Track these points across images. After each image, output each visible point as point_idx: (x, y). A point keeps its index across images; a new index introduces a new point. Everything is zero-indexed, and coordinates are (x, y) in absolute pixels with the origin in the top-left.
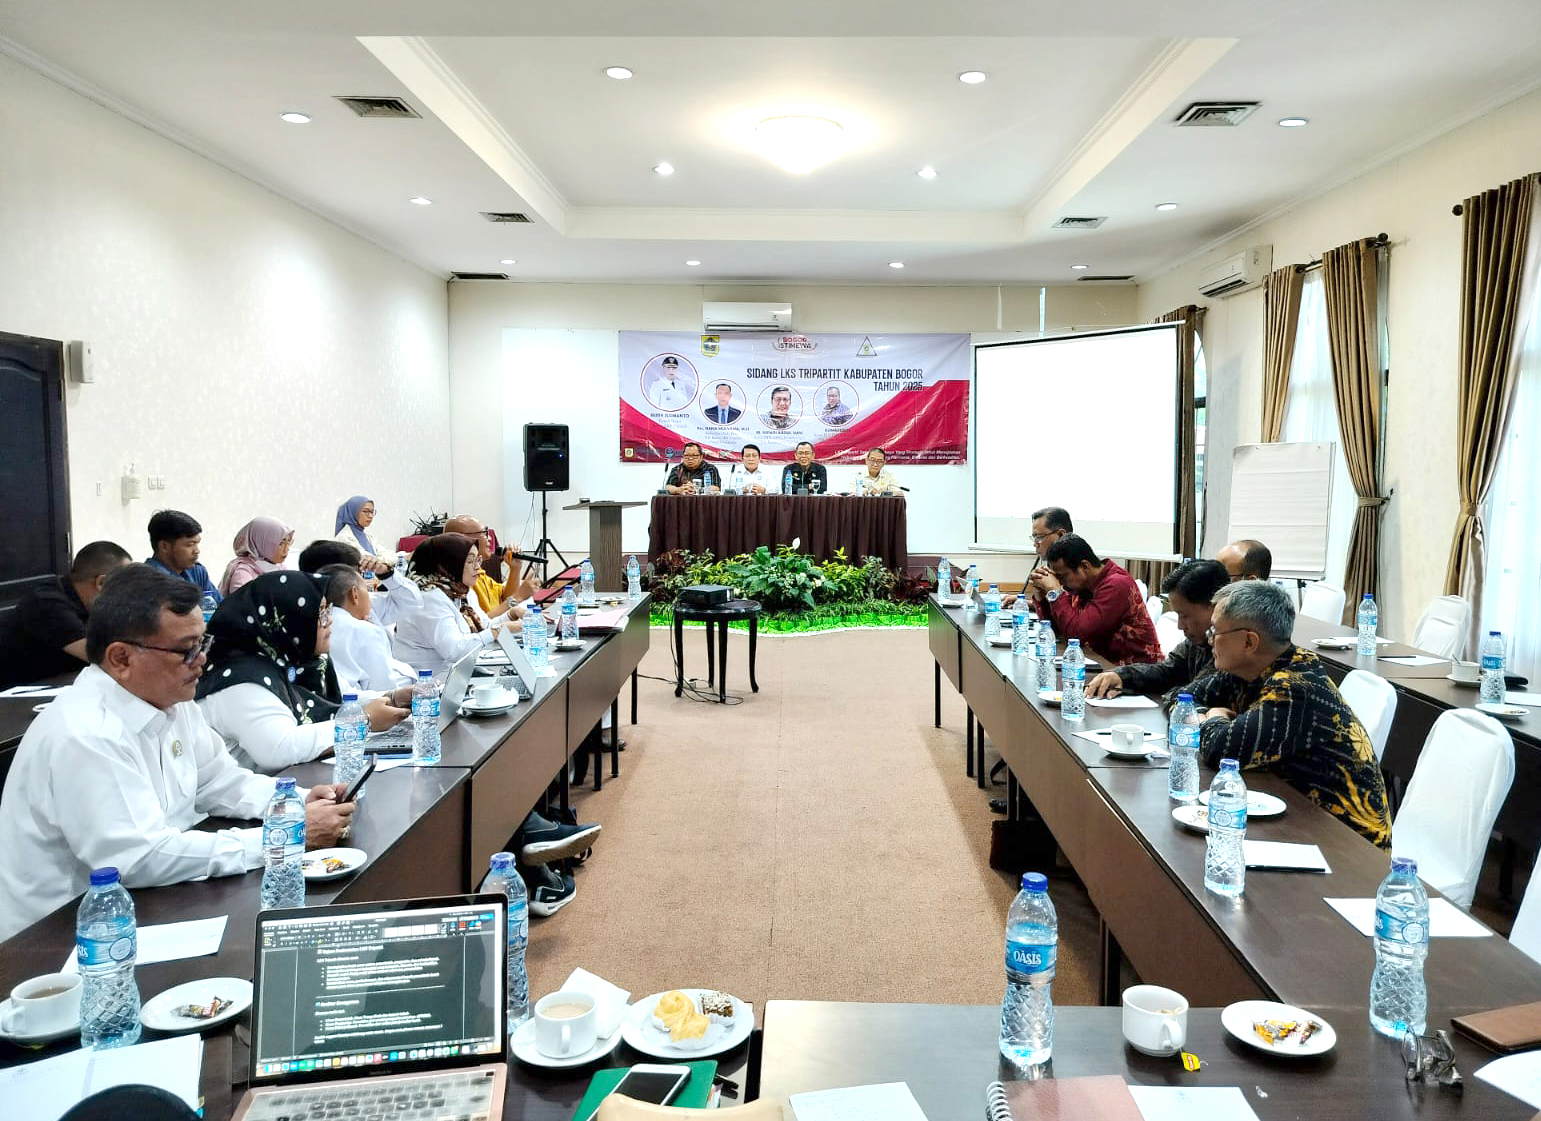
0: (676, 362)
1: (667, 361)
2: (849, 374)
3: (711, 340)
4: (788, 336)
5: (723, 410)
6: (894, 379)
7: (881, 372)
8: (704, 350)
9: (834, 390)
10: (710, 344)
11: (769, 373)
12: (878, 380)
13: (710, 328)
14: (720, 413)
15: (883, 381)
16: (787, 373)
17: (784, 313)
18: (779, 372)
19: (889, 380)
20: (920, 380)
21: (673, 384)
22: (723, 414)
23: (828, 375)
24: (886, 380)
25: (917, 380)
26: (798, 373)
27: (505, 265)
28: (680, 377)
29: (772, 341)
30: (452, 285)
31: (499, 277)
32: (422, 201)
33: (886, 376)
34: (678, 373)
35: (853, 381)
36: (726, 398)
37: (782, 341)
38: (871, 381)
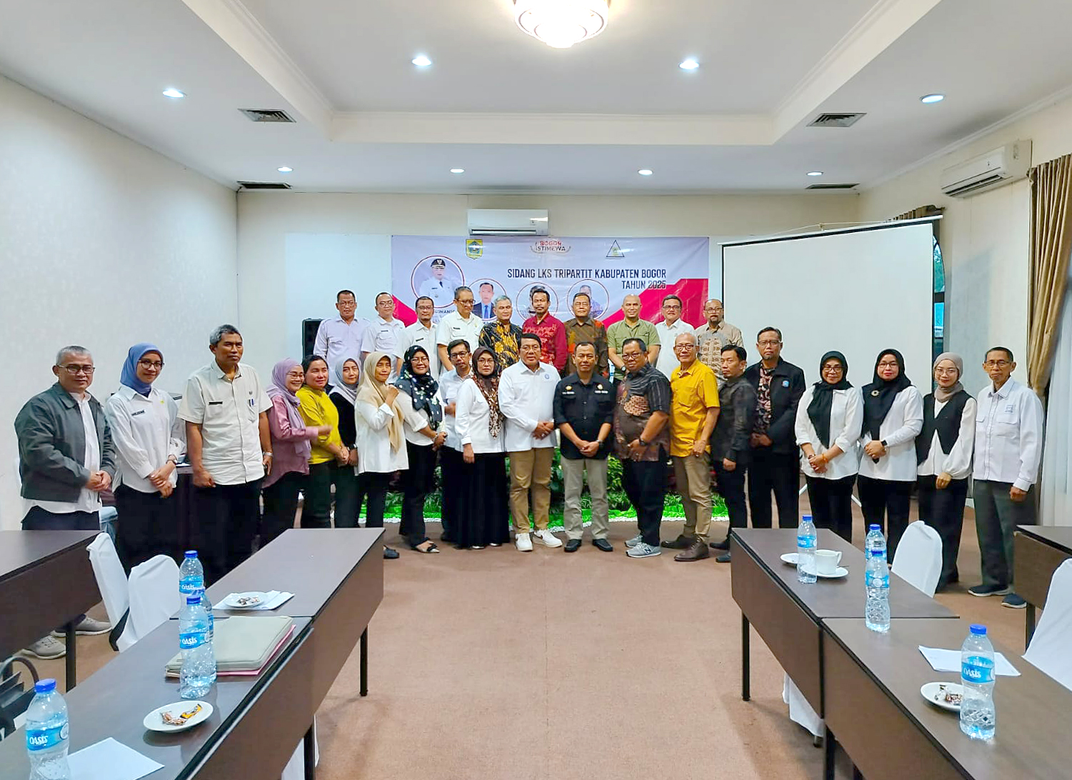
0: (443, 263)
1: (435, 262)
2: (600, 273)
3: (475, 243)
4: (545, 240)
5: (486, 306)
6: (640, 279)
7: (629, 272)
8: (468, 253)
9: (586, 288)
10: (474, 247)
11: (528, 274)
12: (626, 280)
13: (474, 232)
14: (483, 309)
15: (630, 280)
16: (544, 273)
17: (540, 219)
18: (536, 272)
19: (636, 279)
20: (664, 279)
21: (441, 283)
22: (486, 311)
23: (581, 275)
24: (633, 279)
25: (661, 279)
26: (553, 273)
27: (283, 172)
28: (447, 277)
29: (529, 244)
30: (239, 194)
31: (281, 186)
32: (173, 93)
33: (633, 275)
34: (445, 273)
35: (604, 280)
36: (489, 295)
37: (539, 245)
38: (619, 279)
